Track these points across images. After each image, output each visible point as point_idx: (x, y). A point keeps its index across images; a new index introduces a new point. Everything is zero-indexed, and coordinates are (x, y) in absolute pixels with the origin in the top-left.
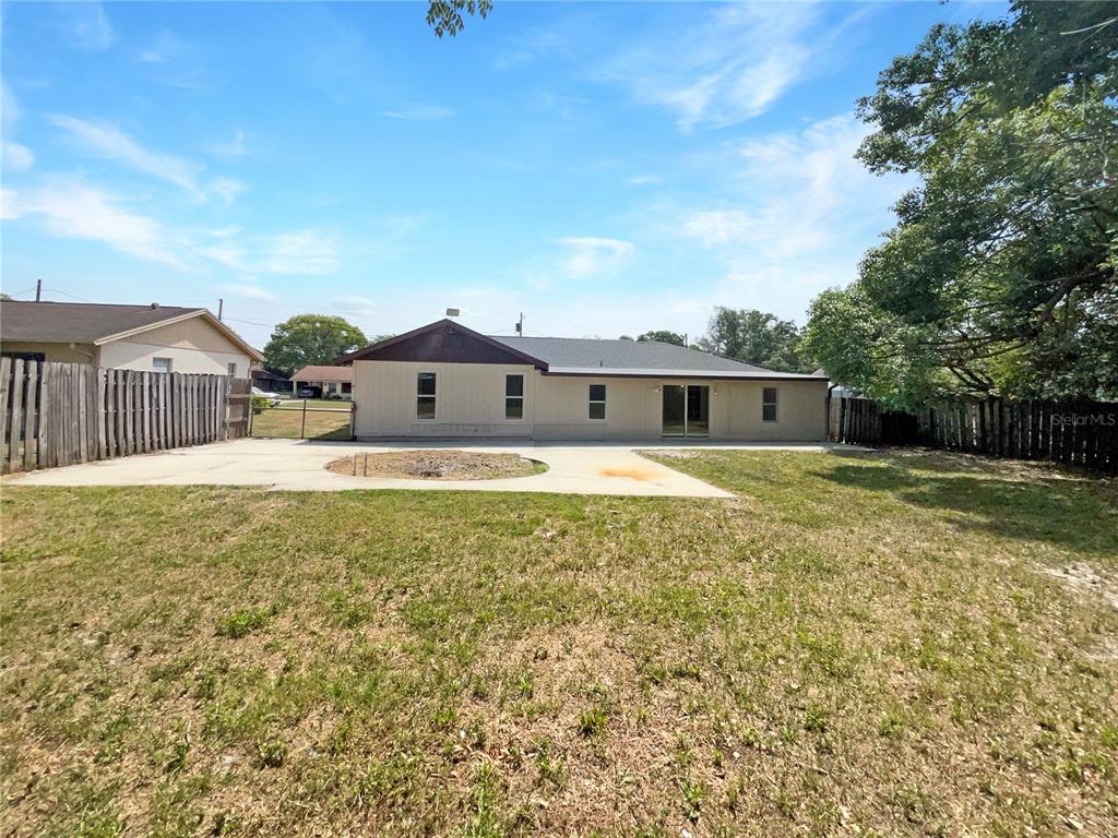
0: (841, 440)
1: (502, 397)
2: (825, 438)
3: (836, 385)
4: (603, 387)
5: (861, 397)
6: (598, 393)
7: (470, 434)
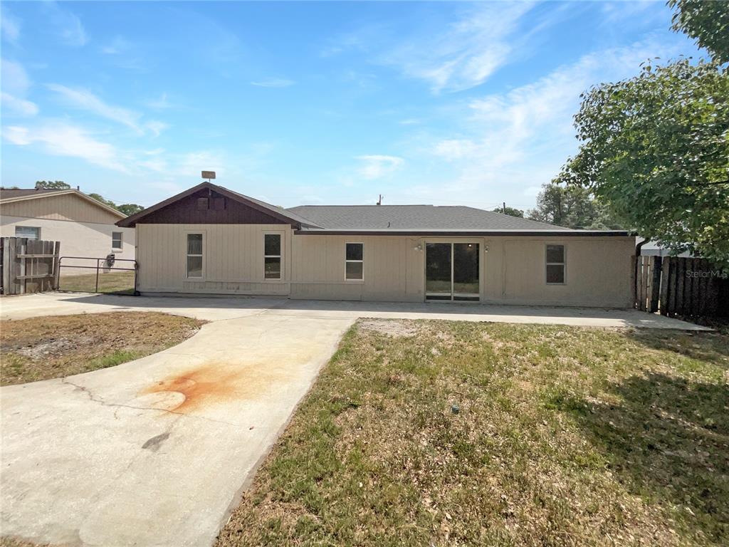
0: (654, 309)
1: (261, 256)
2: (634, 306)
3: (647, 240)
4: (360, 246)
5: (686, 255)
6: (354, 252)
7: (232, 292)
